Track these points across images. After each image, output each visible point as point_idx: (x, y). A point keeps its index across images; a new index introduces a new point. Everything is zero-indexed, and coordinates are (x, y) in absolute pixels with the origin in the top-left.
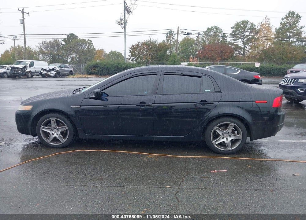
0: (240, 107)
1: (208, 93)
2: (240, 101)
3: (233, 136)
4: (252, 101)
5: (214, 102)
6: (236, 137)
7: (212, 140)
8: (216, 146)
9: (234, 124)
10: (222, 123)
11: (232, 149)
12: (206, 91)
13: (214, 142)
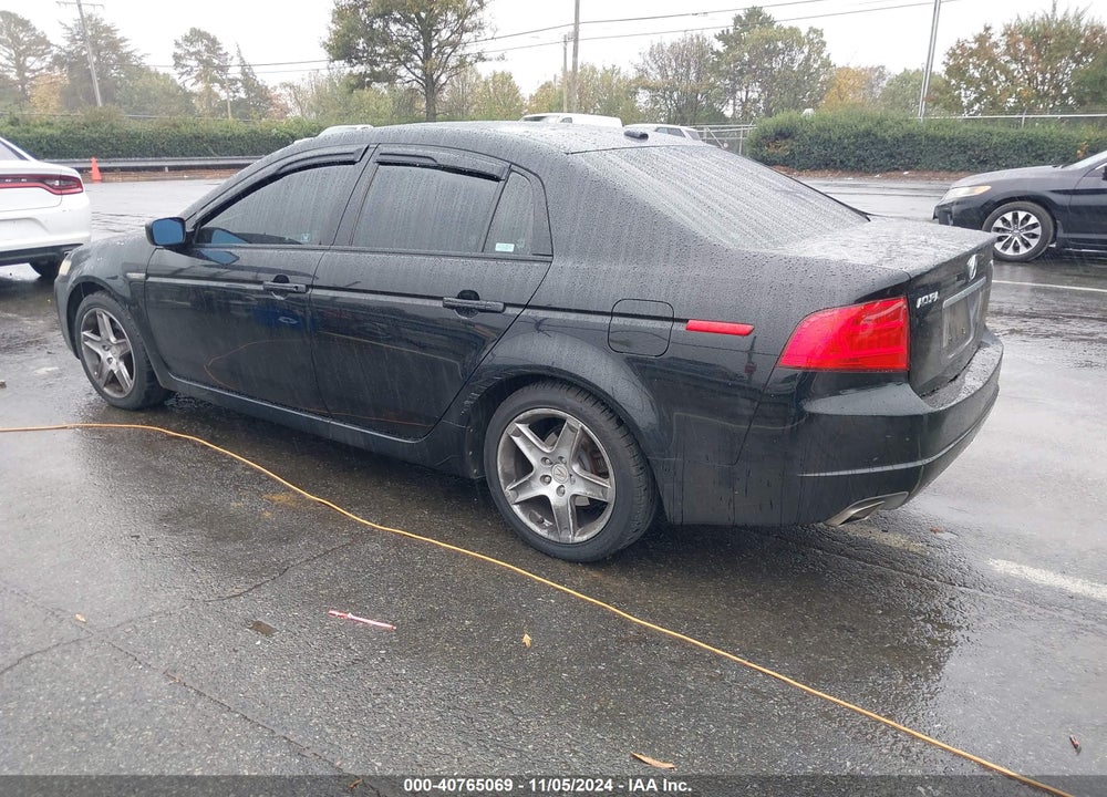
0: (609, 342)
1: (504, 258)
2: (612, 314)
3: (582, 482)
4: (673, 320)
5: (506, 305)
6: (592, 486)
7: (502, 480)
8: (516, 509)
9: (581, 424)
10: (537, 411)
11: (578, 539)
12: (500, 247)
13: (509, 487)
